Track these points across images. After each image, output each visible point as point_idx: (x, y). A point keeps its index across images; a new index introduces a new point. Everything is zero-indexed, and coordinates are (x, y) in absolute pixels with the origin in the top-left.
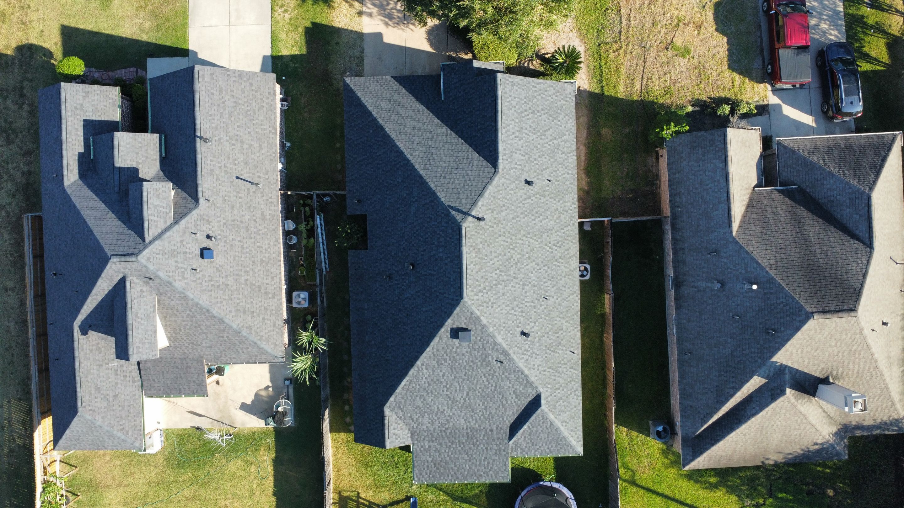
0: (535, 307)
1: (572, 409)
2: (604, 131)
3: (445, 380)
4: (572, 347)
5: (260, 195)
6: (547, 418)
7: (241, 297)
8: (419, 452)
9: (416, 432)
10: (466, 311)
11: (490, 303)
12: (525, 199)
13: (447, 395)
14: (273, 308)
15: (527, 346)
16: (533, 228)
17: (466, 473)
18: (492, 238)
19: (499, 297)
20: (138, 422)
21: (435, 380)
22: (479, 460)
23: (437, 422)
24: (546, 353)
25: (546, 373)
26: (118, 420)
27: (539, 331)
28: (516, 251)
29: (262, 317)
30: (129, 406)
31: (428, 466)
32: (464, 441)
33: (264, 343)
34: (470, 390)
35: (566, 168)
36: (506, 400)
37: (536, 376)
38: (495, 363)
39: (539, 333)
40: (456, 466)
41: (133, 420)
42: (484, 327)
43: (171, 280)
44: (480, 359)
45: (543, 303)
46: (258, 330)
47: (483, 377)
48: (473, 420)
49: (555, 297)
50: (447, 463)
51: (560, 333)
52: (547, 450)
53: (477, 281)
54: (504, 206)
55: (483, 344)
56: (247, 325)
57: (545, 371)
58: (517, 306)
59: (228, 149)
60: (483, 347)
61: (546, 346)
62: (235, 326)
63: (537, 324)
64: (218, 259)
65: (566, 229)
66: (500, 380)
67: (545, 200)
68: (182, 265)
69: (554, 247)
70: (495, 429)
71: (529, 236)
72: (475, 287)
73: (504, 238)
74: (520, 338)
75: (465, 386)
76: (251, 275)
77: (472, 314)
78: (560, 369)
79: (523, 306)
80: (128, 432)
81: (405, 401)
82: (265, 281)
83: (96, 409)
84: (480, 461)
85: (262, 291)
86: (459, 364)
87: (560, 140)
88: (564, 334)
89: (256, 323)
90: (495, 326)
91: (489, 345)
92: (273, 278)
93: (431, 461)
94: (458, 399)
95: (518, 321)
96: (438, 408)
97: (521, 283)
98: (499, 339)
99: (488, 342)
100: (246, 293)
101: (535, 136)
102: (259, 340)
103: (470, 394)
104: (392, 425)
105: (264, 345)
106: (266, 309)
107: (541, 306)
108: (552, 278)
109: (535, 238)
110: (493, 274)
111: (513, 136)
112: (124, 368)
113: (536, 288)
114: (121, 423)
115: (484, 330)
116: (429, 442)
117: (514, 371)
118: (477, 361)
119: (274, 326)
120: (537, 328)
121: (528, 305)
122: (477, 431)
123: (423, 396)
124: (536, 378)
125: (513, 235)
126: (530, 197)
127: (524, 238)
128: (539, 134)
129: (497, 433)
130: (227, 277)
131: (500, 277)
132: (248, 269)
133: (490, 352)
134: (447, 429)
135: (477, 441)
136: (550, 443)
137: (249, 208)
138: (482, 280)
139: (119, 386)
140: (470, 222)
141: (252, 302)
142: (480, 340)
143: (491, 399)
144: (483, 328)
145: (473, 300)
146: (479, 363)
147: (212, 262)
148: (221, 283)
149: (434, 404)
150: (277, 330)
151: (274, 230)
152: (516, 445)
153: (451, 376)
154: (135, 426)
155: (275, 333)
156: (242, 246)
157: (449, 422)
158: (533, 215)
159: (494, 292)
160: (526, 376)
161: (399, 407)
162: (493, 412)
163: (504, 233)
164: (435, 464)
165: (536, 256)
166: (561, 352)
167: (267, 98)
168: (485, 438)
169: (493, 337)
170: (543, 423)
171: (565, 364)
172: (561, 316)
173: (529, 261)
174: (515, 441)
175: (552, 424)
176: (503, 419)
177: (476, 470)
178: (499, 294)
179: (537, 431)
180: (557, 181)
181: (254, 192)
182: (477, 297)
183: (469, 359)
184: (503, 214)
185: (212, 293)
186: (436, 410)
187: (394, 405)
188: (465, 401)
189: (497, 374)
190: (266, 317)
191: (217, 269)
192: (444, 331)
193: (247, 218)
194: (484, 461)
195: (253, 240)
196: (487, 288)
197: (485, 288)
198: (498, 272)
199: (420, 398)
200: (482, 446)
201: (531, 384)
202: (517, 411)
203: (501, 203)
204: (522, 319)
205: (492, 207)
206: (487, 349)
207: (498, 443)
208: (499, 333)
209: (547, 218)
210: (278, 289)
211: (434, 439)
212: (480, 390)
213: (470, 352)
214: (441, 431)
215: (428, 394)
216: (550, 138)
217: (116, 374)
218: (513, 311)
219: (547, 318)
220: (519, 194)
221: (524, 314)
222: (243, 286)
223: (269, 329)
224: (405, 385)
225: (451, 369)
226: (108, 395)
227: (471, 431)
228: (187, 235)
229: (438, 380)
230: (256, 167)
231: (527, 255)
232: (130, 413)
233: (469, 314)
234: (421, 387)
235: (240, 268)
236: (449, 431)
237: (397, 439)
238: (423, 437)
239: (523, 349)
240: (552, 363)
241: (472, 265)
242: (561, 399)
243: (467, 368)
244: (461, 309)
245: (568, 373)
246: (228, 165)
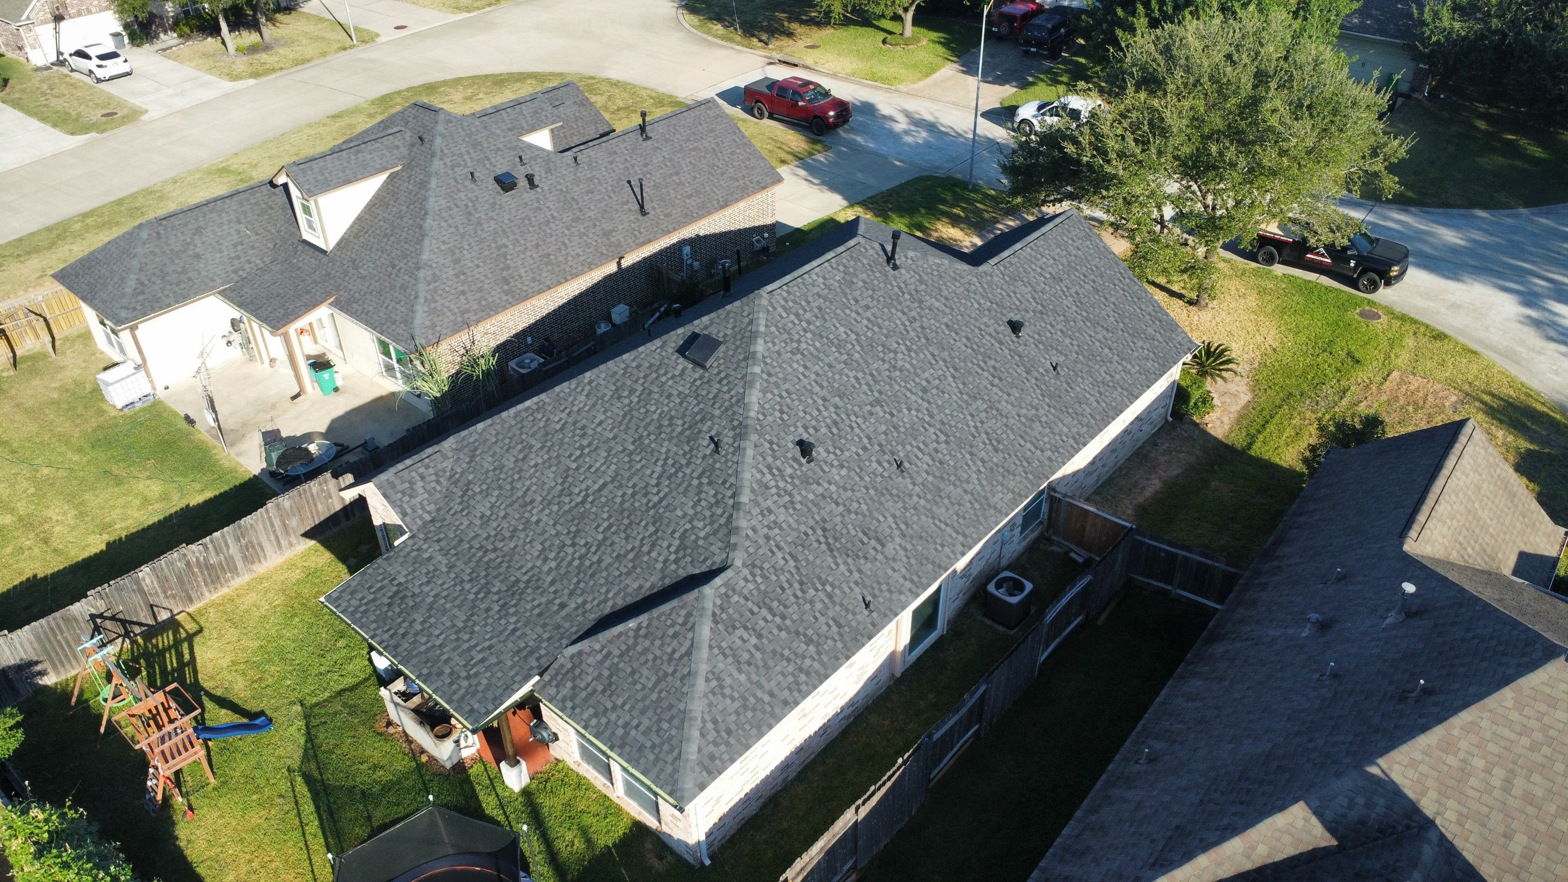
0: (865, 449)
1: (761, 687)
2: (1214, 484)
3: (595, 433)
4: (874, 596)
5: (632, 218)
6: (692, 629)
7: (476, 248)
8: (402, 554)
9: (444, 520)
10: (745, 314)
11: (795, 345)
12: (991, 335)
13: (569, 469)
14: (490, 299)
15: (789, 471)
16: (970, 373)
17: (423, 648)
18: (889, 301)
19: (819, 359)
20: (167, 301)
21: (579, 425)
22: (473, 643)
23: (495, 524)
24: (812, 528)
25: (779, 555)
26: (158, 273)
27: (836, 484)
28: (912, 358)
29: (465, 288)
30: (190, 279)
31: (381, 588)
32: (495, 590)
33: (426, 309)
34: (612, 481)
35: (1100, 393)
36: (653, 546)
37: (754, 530)
38: (705, 443)
39: (833, 488)
40: (423, 623)
41: (166, 292)
42: (750, 357)
43: (439, 154)
44: (688, 419)
45: (886, 465)
46: (440, 292)
47: (660, 463)
48: (555, 559)
49: (917, 489)
50: (416, 607)
51: (873, 542)
52: (620, 732)
53: (808, 303)
54: (947, 299)
55: (719, 391)
56: (438, 273)
57: (780, 548)
58: (836, 407)
59: (655, 161)
60: (714, 398)
61: (824, 521)
62: (425, 257)
63: (844, 472)
64: (506, 198)
65: (1028, 445)
66: (681, 489)
67: (1024, 375)
68: (468, 160)
69: (984, 436)
70: (573, 605)
71: (952, 370)
72: (794, 302)
73: (907, 323)
74: (790, 445)
75: (613, 467)
76: (518, 249)
77: (751, 322)
78: (812, 592)
79: (847, 422)
80: (143, 293)
81: (496, 443)
82: (522, 271)
83: (163, 240)
84: (476, 645)
85: (505, 273)
86: (648, 411)
87: (1116, 358)
88: (880, 556)
89: (449, 283)
90: (770, 375)
91: (727, 396)
92: (534, 280)
93: (400, 584)
94: (577, 490)
95: (813, 423)
96: (528, 489)
97: (876, 394)
98: (754, 397)
99: (729, 391)
100: (487, 253)
101: (1074, 308)
102: (426, 300)
103: (605, 492)
104: (427, 467)
105: (420, 309)
106: (481, 290)
107: (879, 463)
108: (941, 463)
109: (961, 386)
110: (842, 329)
111: (1039, 270)
112: (251, 252)
113: (895, 434)
114: (153, 279)
115: (743, 364)
116: (440, 550)
117: (724, 482)
118: (680, 422)
119: (463, 313)
120: (837, 478)
121: (857, 431)
122: (538, 588)
123: (531, 447)
124: (750, 533)
125: (927, 339)
126: (1001, 343)
127: (941, 363)
128: (1084, 314)
129: (567, 617)
130: (492, 218)
131: (849, 346)
132: (522, 242)
133: (717, 412)
134: (495, 550)
135: (515, 606)
136: (643, 712)
137: (605, 211)
138: (816, 311)
139: (218, 255)
140: (873, 248)
141: (478, 266)
142: (720, 382)
143: (630, 524)
144: (746, 359)
145: (775, 308)
146: (679, 429)
147: (498, 193)
148: (477, 215)
149: (531, 478)
150: (459, 319)
151: (602, 254)
152: (573, 668)
153: (611, 431)
154: (158, 300)
155: (452, 318)
156: (548, 222)
157: (511, 538)
158: (985, 363)
159: (817, 344)
160: (737, 506)
161: (476, 449)
162: (607, 560)
163: (915, 319)
164: (397, 593)
165: (940, 403)
166: (843, 568)
167: (751, 182)
168: (536, 611)
169: (748, 383)
170: (675, 636)
171: (830, 596)
172: (903, 527)
173: (920, 393)
174: (580, 653)
175: (689, 653)
176: (608, 591)
177: (445, 657)
178: (822, 355)
179: (646, 650)
180: (1068, 384)
181: (630, 210)
182: (784, 315)
183: (670, 410)
184: (937, 304)
185: (455, 210)
186: (520, 493)
187: (471, 440)
188: (583, 502)
189: (688, 471)
190: (469, 294)
191: (495, 204)
192: (680, 334)
193: (592, 214)
194: (483, 649)
195: (567, 232)
196: (812, 327)
197: (809, 323)
198: (853, 336)
199: (521, 451)
200: (512, 620)
201: (729, 533)
202: (652, 587)
203: (945, 293)
204: (824, 430)
205: (925, 277)
206: (717, 406)
207: (546, 636)
208: (764, 391)
209: (1009, 395)
210: (523, 294)
211: (453, 552)
212: (630, 491)
213: (686, 396)
214: (481, 547)
215: (542, 448)
216: (1100, 336)
217: (235, 246)
218: (820, 402)
219: (872, 492)
220: (985, 320)
221: (835, 430)
222: (493, 245)
223: (452, 307)
224: (527, 409)
225: (624, 416)
226: (195, 246)
227: (528, 582)
228: (512, 153)
229: (583, 428)
230: (662, 200)
231: (924, 383)
232: (178, 285)
233: (746, 320)
234: (545, 427)
235: (517, 231)
236: (493, 556)
237: (403, 493)
238: (442, 536)
239: (778, 463)
240: (807, 560)
241: (821, 280)
242: (760, 636)
243: (651, 428)
244: (742, 307)
245: (822, 620)
246: (637, 168)
